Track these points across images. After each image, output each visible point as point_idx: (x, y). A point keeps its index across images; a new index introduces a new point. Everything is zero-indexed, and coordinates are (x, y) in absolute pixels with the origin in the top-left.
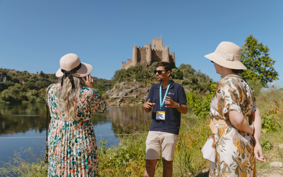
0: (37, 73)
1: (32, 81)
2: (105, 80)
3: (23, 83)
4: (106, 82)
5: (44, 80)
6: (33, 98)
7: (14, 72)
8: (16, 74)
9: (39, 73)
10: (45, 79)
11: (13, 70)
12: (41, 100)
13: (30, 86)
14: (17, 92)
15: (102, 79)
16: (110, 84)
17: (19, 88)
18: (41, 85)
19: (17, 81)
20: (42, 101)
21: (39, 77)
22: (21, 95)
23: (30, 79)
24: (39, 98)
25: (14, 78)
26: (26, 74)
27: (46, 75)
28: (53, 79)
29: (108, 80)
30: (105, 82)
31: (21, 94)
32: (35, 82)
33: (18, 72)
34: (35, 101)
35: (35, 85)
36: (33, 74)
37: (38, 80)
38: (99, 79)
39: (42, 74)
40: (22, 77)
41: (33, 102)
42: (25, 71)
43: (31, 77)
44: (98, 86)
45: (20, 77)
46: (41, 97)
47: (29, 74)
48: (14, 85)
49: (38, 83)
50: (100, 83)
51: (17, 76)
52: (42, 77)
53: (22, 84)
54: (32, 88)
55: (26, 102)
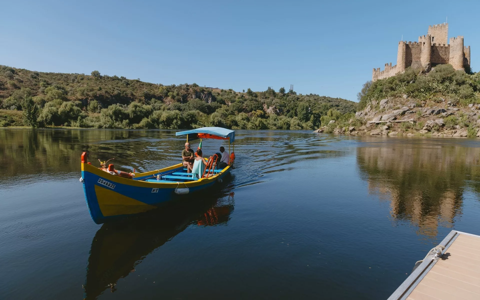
0: (244, 91)
1: (240, 102)
2: (330, 98)
3: (230, 104)
4: (331, 101)
5: (253, 100)
6: (243, 124)
7: (219, 91)
8: (221, 93)
9: (246, 91)
10: (254, 98)
11: (217, 88)
12: (253, 126)
13: (238, 108)
14: (225, 116)
15: (325, 97)
16: (337, 104)
17: (227, 110)
18: (250, 107)
19: (223, 102)
20: (253, 127)
21: (247, 97)
22: (230, 119)
23: (237, 99)
24: (250, 123)
25: (219, 98)
26: (231, 92)
27: (254, 93)
28: (263, 98)
29: (333, 99)
30: (329, 102)
31: (231, 118)
32: (243, 103)
33: (222, 91)
34: (247, 127)
35: (244, 106)
36: (240, 93)
37: (246, 100)
38: (321, 97)
39: (250, 93)
40: (228, 97)
41: (244, 127)
42: (230, 90)
43: (237, 97)
44: (322, 106)
45: (226, 96)
46: (252, 121)
47: (235, 93)
48: (221, 107)
49: (246, 104)
50: (324, 104)
51: (222, 96)
52: (250, 97)
53: (228, 106)
54: (240, 110)
55: (236, 127)
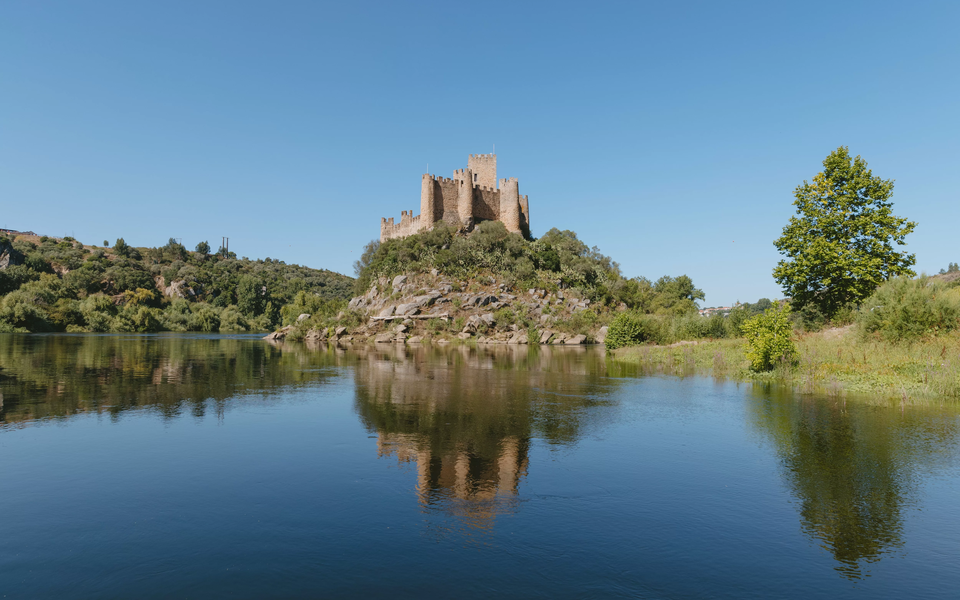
0: (106, 243)
1: (94, 268)
2: (306, 268)
3: (65, 272)
4: (310, 276)
5: (128, 265)
6: (100, 319)
7: (31, 239)
8: (40, 245)
9: (113, 244)
10: (133, 261)
11: (30, 233)
12: (126, 324)
13: (88, 281)
14: (49, 300)
15: (297, 267)
16: (321, 280)
17: (54, 287)
18: (121, 281)
19: (45, 267)
20: (127, 327)
21: (114, 258)
22: (61, 309)
23: (85, 261)
24: (118, 319)
25: (35, 256)
26: (71, 245)
27: (133, 250)
28: (156, 263)
29: (313, 271)
30: (306, 276)
31: (64, 306)
32: (104, 271)
33: (45, 239)
34: (108, 328)
35: (103, 278)
36: (94, 247)
37: (110, 265)
38: (289, 266)
39: (122, 248)
40: (61, 255)
41: (102, 327)
42: (66, 239)
43: (87, 257)
44: (291, 284)
45: (53, 254)
46: (124, 313)
47: (81, 246)
48: (37, 278)
49: (111, 274)
50: (294, 280)
51: (43, 251)
52: (123, 259)
53: (60, 276)
54: (93, 288)
55: (80, 329)
